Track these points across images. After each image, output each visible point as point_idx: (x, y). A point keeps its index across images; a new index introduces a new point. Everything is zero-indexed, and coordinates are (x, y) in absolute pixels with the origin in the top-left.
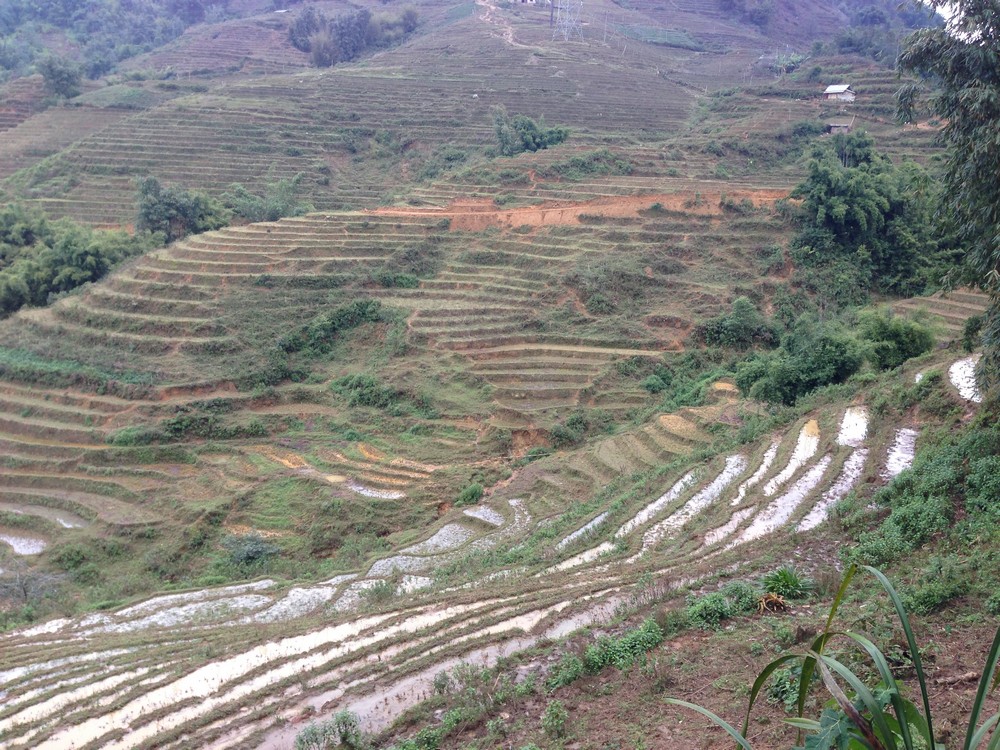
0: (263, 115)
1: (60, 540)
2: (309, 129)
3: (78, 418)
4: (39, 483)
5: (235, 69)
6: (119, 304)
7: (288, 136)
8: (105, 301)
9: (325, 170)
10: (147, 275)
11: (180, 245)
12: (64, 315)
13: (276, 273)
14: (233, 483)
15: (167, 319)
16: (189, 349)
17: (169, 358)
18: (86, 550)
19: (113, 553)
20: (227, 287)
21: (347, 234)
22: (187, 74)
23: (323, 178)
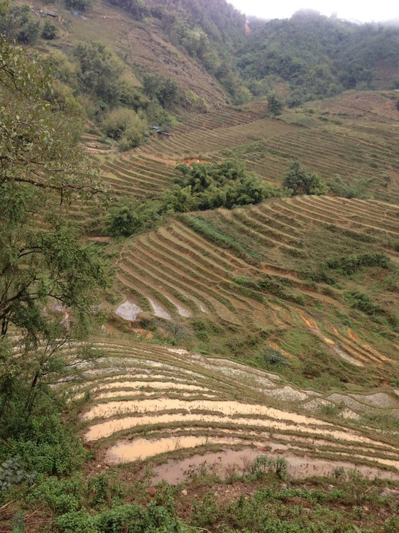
0: (366, 143)
1: (198, 316)
2: (388, 155)
3: (224, 264)
4: (198, 287)
5: (361, 116)
6: (261, 218)
7: (375, 156)
8: (254, 215)
9: (387, 179)
10: (278, 208)
11: (298, 198)
12: (236, 216)
13: (339, 226)
14: (278, 322)
15: (278, 232)
16: (283, 250)
17: (272, 251)
18: (206, 324)
19: (216, 330)
20: (311, 225)
21: (386, 216)
22: (335, 114)
23: (385, 182)
